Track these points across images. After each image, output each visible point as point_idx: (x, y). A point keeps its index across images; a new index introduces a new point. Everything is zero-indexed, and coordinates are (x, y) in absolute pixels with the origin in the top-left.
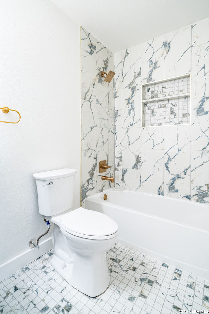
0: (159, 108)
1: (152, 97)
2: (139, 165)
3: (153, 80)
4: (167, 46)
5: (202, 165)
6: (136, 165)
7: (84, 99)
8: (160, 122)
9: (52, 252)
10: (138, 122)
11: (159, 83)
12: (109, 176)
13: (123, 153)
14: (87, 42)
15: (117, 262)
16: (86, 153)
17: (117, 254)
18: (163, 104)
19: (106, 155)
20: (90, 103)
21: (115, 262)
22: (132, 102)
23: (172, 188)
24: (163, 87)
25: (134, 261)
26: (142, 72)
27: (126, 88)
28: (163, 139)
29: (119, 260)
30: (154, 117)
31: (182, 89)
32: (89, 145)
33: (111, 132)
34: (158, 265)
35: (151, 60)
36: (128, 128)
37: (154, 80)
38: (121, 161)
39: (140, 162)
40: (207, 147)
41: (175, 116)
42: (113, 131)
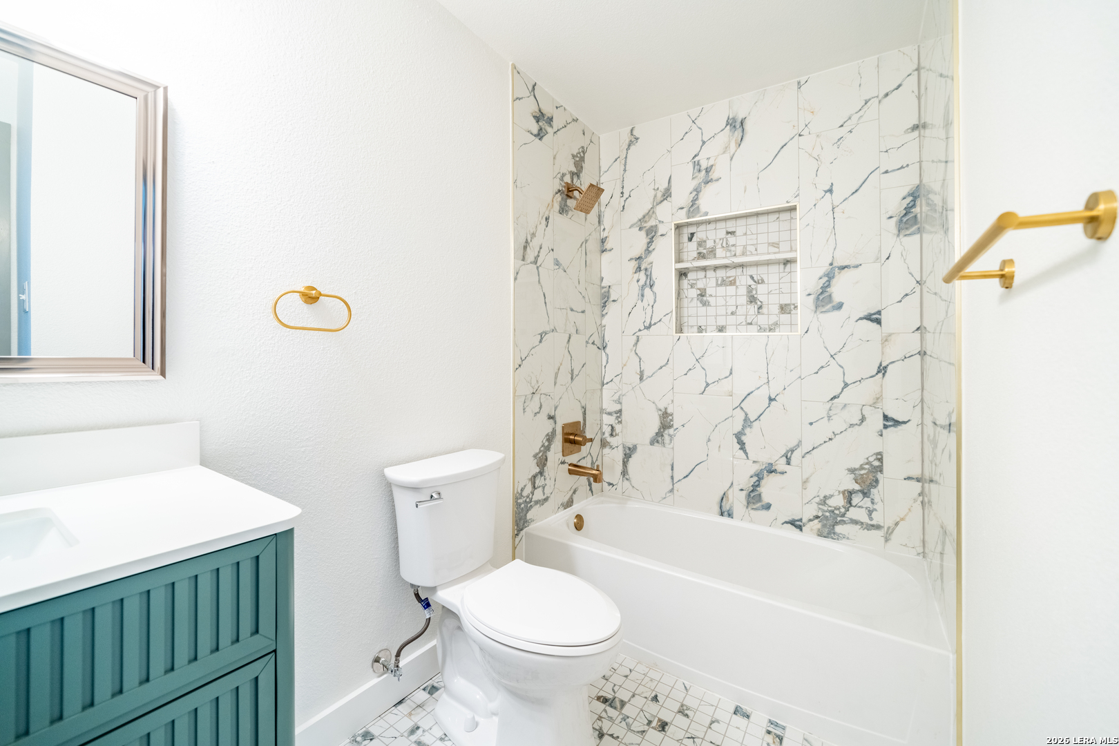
0: (717, 285)
1: (701, 256)
2: (669, 435)
3: (701, 214)
4: (738, 127)
5: (830, 439)
6: (660, 434)
7: (522, 257)
8: (721, 322)
9: (436, 685)
10: (666, 319)
11: (717, 221)
12: (586, 463)
13: (624, 400)
14: (530, 106)
15: (615, 708)
16: (526, 404)
17: (615, 685)
18: (727, 275)
19: (580, 408)
20: (538, 268)
21: (612, 707)
22: (648, 267)
23: (754, 497)
24: (728, 233)
25: (661, 704)
26: (673, 190)
27: (632, 229)
28: (731, 370)
29: (621, 701)
30: (705, 308)
31: (776, 240)
32: (534, 382)
33: (593, 343)
34: (725, 714)
35: (696, 159)
36: (638, 334)
37: (706, 214)
38: (620, 422)
39: (671, 427)
40: (840, 393)
41: (759, 309)
42: (598, 343)
